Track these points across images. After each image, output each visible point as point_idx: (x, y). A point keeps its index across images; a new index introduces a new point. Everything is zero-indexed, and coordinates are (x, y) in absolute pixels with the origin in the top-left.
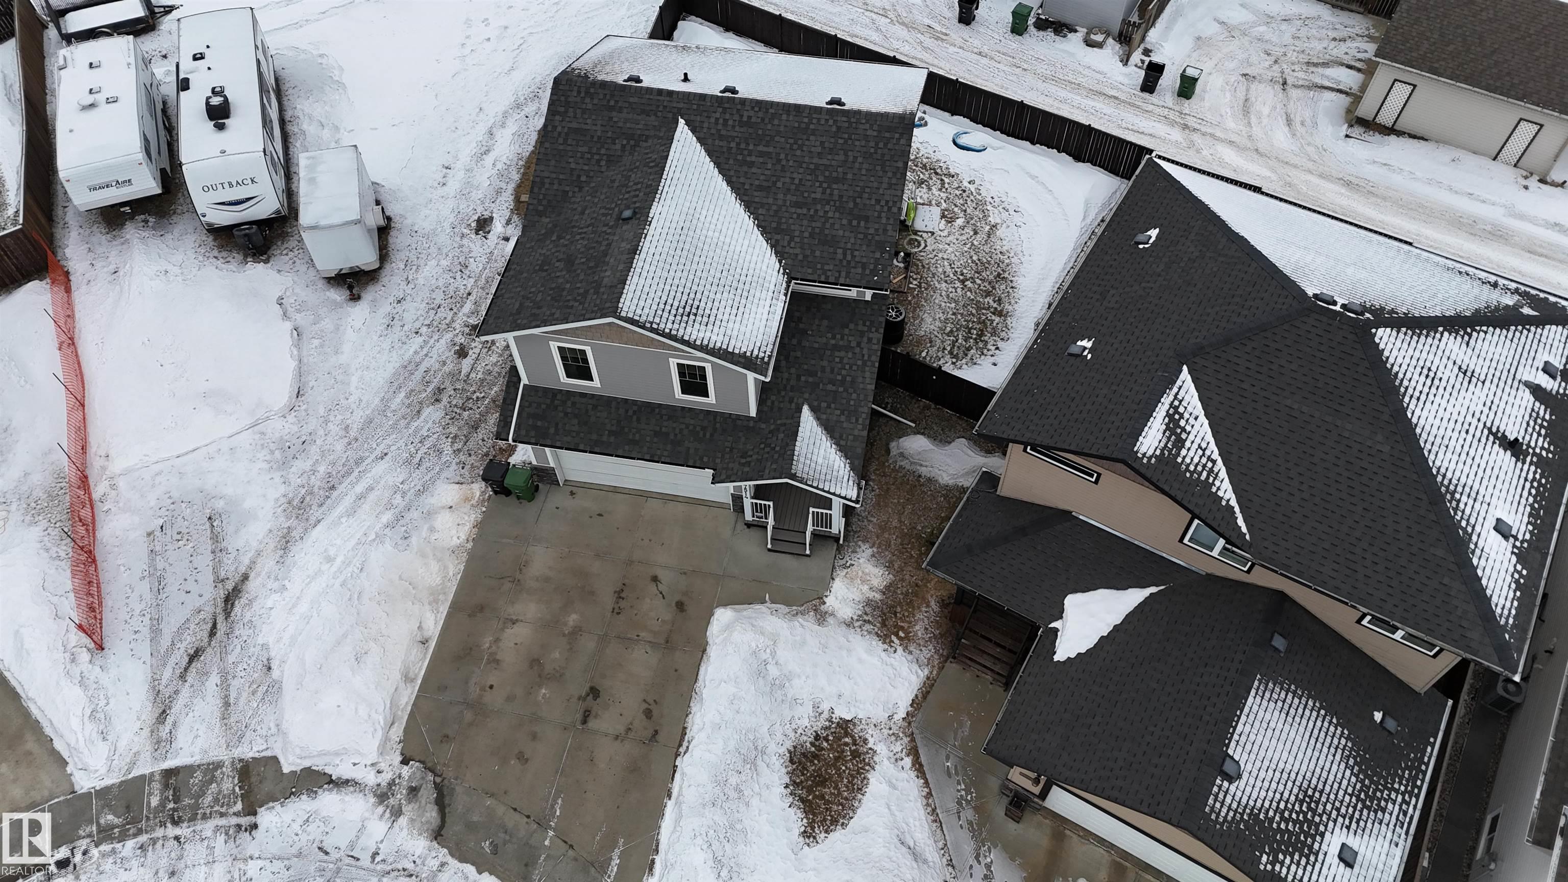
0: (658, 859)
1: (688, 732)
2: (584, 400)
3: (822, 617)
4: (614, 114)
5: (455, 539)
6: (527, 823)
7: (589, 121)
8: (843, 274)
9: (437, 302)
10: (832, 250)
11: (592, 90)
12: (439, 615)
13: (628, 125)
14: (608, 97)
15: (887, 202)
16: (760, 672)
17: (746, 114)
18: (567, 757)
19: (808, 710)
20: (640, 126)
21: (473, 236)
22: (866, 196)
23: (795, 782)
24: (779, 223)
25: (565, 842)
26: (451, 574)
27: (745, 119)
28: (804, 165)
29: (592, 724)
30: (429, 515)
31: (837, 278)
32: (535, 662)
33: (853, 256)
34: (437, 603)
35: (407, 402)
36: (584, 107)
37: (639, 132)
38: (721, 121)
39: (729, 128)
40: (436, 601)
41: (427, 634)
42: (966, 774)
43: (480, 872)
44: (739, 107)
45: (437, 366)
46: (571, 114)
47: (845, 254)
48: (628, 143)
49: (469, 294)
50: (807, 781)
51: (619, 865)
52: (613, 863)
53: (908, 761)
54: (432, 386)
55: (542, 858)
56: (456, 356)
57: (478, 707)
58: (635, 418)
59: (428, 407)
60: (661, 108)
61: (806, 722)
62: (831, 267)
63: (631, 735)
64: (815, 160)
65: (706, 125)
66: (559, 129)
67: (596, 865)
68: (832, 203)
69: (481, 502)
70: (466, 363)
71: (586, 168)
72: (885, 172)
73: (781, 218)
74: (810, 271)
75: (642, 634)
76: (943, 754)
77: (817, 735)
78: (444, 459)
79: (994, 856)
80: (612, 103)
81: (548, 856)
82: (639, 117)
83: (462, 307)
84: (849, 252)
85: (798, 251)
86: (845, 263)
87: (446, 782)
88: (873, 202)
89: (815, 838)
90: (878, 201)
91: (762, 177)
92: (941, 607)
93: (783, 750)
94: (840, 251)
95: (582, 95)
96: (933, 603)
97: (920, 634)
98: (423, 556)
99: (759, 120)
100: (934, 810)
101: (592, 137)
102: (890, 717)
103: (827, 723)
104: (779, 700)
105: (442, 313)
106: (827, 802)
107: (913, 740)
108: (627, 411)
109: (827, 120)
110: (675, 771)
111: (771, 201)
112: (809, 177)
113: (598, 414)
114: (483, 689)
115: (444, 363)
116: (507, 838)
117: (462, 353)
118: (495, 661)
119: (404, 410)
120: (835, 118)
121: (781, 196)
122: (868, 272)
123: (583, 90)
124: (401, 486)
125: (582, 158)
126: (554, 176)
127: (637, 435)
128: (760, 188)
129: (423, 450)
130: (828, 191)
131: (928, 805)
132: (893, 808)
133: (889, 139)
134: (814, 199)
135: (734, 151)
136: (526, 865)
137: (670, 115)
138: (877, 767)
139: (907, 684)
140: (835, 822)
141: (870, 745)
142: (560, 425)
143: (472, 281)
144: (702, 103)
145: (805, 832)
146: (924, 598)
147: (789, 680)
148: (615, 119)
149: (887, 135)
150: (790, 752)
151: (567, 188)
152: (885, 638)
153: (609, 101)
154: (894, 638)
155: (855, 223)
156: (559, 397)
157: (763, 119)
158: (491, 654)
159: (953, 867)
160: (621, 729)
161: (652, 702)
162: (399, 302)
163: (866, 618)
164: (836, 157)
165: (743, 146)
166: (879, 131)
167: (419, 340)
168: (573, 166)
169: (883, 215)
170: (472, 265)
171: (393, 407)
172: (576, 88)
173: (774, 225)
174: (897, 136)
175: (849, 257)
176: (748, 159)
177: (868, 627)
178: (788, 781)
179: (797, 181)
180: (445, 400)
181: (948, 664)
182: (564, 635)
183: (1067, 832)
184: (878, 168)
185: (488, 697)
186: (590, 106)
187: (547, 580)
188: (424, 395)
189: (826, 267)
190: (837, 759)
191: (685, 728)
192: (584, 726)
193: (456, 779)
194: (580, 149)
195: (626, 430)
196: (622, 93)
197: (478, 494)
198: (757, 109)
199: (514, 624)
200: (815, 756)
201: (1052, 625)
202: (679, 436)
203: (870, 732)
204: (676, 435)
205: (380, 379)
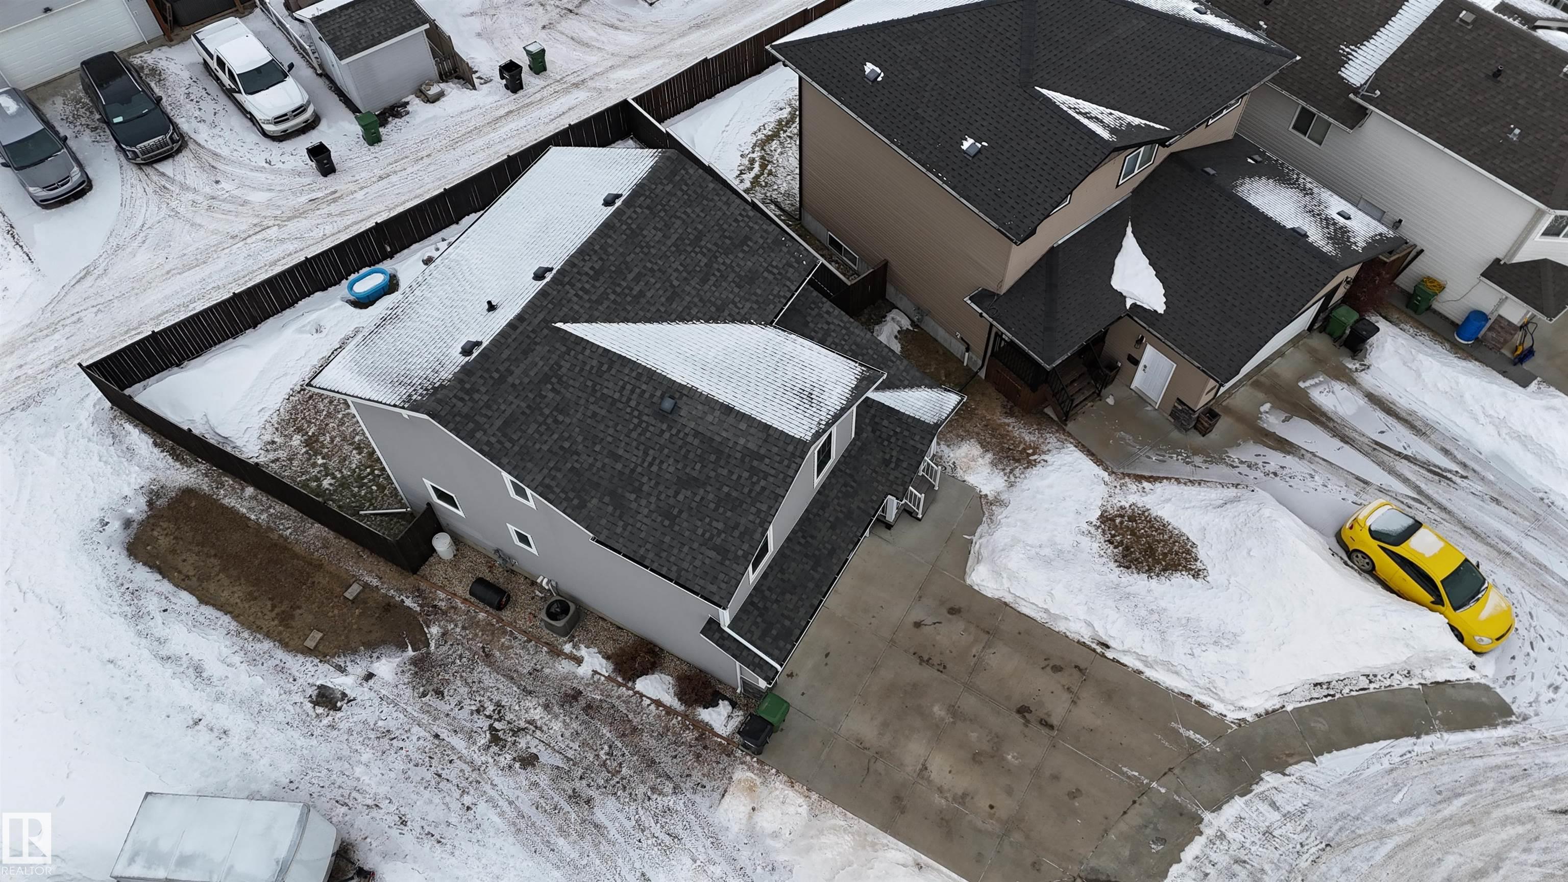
0: (1197, 697)
1: (1083, 640)
2: (770, 578)
3: (997, 501)
4: (510, 380)
5: (800, 810)
6: (1140, 804)
7: (503, 407)
8: (788, 283)
9: (429, 776)
10: (761, 280)
11: (467, 386)
12: (891, 845)
13: (532, 373)
14: (486, 375)
15: (740, 215)
16: (1048, 562)
17: (586, 269)
18: (1083, 752)
19: (1085, 541)
20: (541, 363)
21: (339, 714)
22: (725, 226)
23: (1147, 571)
24: (714, 304)
25: (1165, 774)
26: (843, 823)
27: (591, 273)
28: (668, 254)
29: (1055, 721)
30: (752, 835)
31: (790, 290)
32: (976, 758)
33: (776, 267)
34: (876, 844)
35: (574, 836)
36: (481, 403)
37: (546, 369)
38: (581, 293)
39: (593, 290)
40: (873, 845)
41: (910, 861)
42: (1165, 451)
43: (1179, 861)
44: (575, 270)
45: (534, 794)
46: (482, 420)
47: (771, 272)
48: (552, 384)
49: (437, 736)
50: (1147, 562)
51: (1195, 732)
52: (1192, 737)
53: (1146, 484)
54: (563, 803)
55: (1177, 798)
56: (529, 769)
57: (1012, 824)
58: (809, 539)
59: (593, 814)
60: (533, 336)
61: (1096, 545)
62: (777, 289)
63: (1075, 689)
64: (669, 243)
65: (576, 307)
66: (493, 440)
67: (1192, 751)
68: (718, 254)
69: (762, 773)
70: (546, 757)
71: (555, 436)
72: (712, 200)
73: (709, 301)
74: (772, 306)
75: (974, 651)
76: (1144, 459)
77: (1108, 541)
78: (680, 807)
79: (1234, 455)
80: (496, 375)
81: (1176, 793)
82: (530, 359)
83: (453, 748)
84: (770, 268)
85: (748, 305)
86: (779, 277)
87: (1082, 874)
88: (735, 224)
89: (1200, 570)
90: (736, 220)
91: (661, 292)
92: (1012, 416)
93: (1117, 571)
94: (766, 274)
95: (467, 398)
96: (1007, 421)
97: (1032, 439)
98: (809, 849)
99: (600, 262)
100: (1190, 481)
101: (523, 413)
102: (1106, 484)
103: (1100, 530)
104: (1072, 557)
105: (451, 773)
106: (1170, 552)
107: (1129, 475)
108: (799, 543)
109: (635, 212)
110: (1118, 662)
111: (688, 299)
112: (683, 257)
113: (790, 571)
114: (992, 816)
115: (536, 784)
116: (1152, 826)
117: (529, 761)
118: (963, 798)
119: (587, 844)
120: (637, 205)
121: (688, 288)
122: (796, 265)
123: (460, 394)
124: (698, 863)
125: (541, 435)
126: (545, 471)
127: (827, 545)
128: (670, 300)
129: (656, 830)
130: (704, 250)
131: (1185, 484)
132: (1187, 505)
133: (682, 179)
134: (706, 264)
135: (618, 299)
136: (1181, 815)
137: (546, 331)
138: (1148, 507)
139: (1080, 461)
140: (1188, 552)
141: (1127, 506)
142: (785, 612)
143: (415, 729)
144: (550, 298)
145: (1193, 576)
146: (1000, 425)
147: (1055, 544)
148: (517, 382)
149: (677, 178)
150: (1120, 566)
151: (569, 465)
152: (1031, 464)
153: (491, 377)
154: (1032, 458)
155: (746, 248)
156: (756, 600)
157: (601, 259)
158: (954, 799)
159: (1238, 484)
160: (1066, 696)
161: (1047, 663)
162: (404, 823)
163: (1008, 471)
164: (676, 226)
165: (618, 290)
166: (671, 181)
167: (482, 808)
168: (545, 448)
169: (751, 224)
170: (392, 725)
171: (575, 855)
172: (454, 400)
173: (713, 309)
174: (683, 172)
175: (775, 271)
176: (635, 293)
177: (1017, 472)
178: (1145, 576)
179: (681, 268)
180: (592, 793)
181: (1067, 429)
182: (954, 723)
183: (1224, 404)
184: (705, 202)
185: (1002, 813)
186: (485, 398)
187: (885, 725)
188: (573, 815)
189: (775, 292)
190: (1133, 534)
191: (1078, 642)
192: (1056, 728)
193: (1082, 863)
194: (530, 431)
195: (817, 553)
196: (491, 360)
197: (749, 774)
198: (587, 258)
199: (926, 769)
200: (1127, 548)
201: (1128, 306)
202: (844, 510)
203: (1116, 501)
204: (841, 512)
205: (525, 864)
